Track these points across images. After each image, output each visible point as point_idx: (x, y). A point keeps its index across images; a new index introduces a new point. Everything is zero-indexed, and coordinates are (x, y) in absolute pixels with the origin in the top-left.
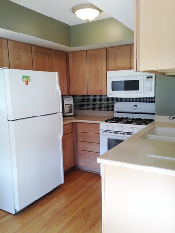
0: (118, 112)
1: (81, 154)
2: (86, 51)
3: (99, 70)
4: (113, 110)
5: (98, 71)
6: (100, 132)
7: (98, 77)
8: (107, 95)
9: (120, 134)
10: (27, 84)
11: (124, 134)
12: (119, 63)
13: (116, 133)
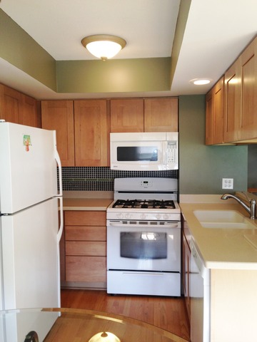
0: (119, 192)
1: (70, 263)
2: (74, 101)
3: (95, 130)
4: (112, 189)
5: (93, 132)
6: (108, 222)
7: (92, 140)
8: (109, 167)
9: (140, 223)
10: (28, 150)
11: (146, 223)
12: (126, 121)
13: (133, 222)
